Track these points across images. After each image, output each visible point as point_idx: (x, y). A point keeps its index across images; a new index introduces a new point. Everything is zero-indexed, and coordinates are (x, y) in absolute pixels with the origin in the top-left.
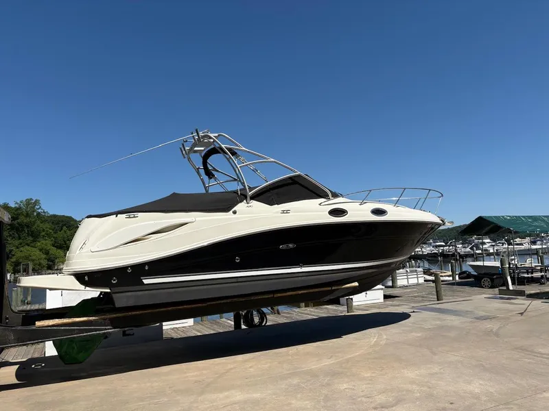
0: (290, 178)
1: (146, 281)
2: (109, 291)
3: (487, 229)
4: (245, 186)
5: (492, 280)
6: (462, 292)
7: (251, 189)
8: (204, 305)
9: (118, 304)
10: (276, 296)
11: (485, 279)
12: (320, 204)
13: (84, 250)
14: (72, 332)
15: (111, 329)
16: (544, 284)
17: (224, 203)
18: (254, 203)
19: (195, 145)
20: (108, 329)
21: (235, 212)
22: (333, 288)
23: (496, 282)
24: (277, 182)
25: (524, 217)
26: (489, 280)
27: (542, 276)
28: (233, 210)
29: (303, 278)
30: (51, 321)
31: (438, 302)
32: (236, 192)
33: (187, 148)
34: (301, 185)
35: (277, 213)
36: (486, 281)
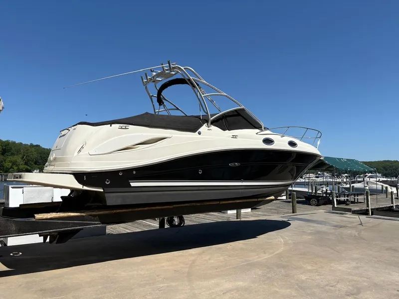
0: (236, 111)
1: (133, 184)
2: (102, 190)
3: (311, 165)
4: (207, 113)
5: (318, 201)
6: (301, 207)
7: (212, 116)
8: (171, 207)
9: (109, 202)
10: (221, 203)
11: (314, 199)
12: (257, 134)
13: (81, 153)
14: (67, 225)
15: (99, 224)
16: (348, 205)
17: (191, 125)
18: (213, 127)
19: (158, 75)
20: (97, 224)
21: (200, 133)
22: (259, 200)
23: (321, 202)
24: (228, 113)
25: (338, 159)
26: (316, 200)
27: (347, 200)
28: (198, 131)
29: (242, 190)
30: (49, 214)
31: (294, 214)
32: (198, 117)
33: (148, 77)
34: (243, 117)
35: (229, 136)
36: (314, 201)
